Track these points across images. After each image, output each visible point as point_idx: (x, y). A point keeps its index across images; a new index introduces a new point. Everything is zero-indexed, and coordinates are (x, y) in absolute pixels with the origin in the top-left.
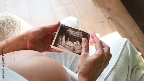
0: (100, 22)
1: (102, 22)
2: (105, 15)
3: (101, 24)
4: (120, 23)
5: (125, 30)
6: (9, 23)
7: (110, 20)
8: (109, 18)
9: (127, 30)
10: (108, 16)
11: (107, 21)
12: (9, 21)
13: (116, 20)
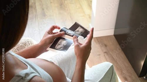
0: (98, 55)
1: (99, 55)
2: (102, 50)
3: (98, 56)
4: (114, 57)
5: (117, 63)
6: (29, 44)
7: (105, 54)
8: (105, 53)
9: (119, 63)
10: (105, 51)
11: (103, 55)
12: (30, 43)
13: (111, 55)
